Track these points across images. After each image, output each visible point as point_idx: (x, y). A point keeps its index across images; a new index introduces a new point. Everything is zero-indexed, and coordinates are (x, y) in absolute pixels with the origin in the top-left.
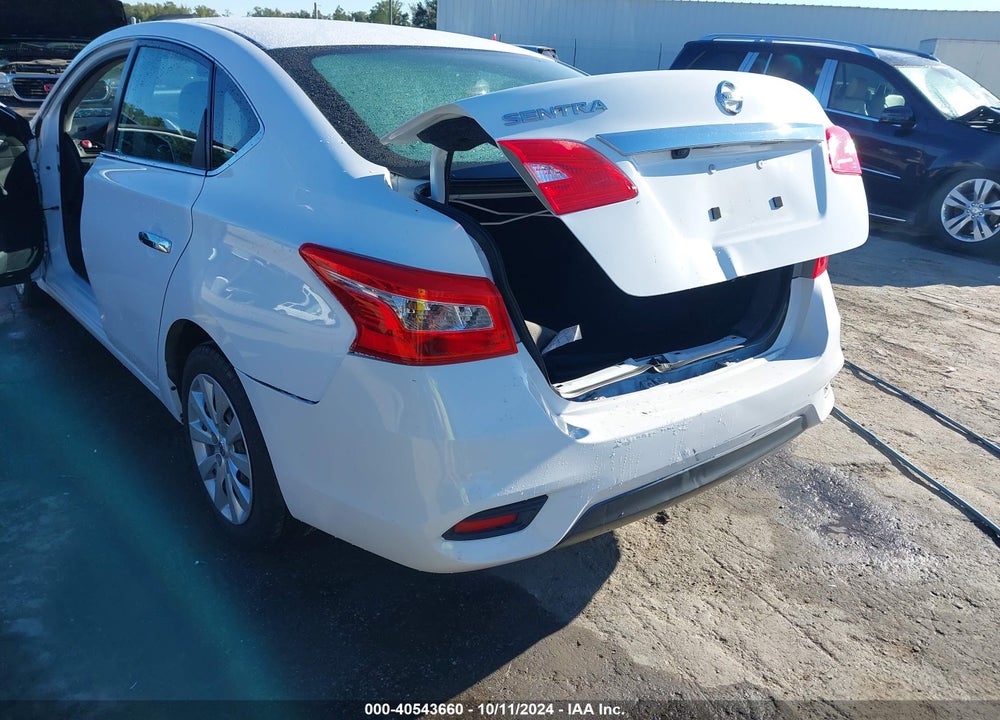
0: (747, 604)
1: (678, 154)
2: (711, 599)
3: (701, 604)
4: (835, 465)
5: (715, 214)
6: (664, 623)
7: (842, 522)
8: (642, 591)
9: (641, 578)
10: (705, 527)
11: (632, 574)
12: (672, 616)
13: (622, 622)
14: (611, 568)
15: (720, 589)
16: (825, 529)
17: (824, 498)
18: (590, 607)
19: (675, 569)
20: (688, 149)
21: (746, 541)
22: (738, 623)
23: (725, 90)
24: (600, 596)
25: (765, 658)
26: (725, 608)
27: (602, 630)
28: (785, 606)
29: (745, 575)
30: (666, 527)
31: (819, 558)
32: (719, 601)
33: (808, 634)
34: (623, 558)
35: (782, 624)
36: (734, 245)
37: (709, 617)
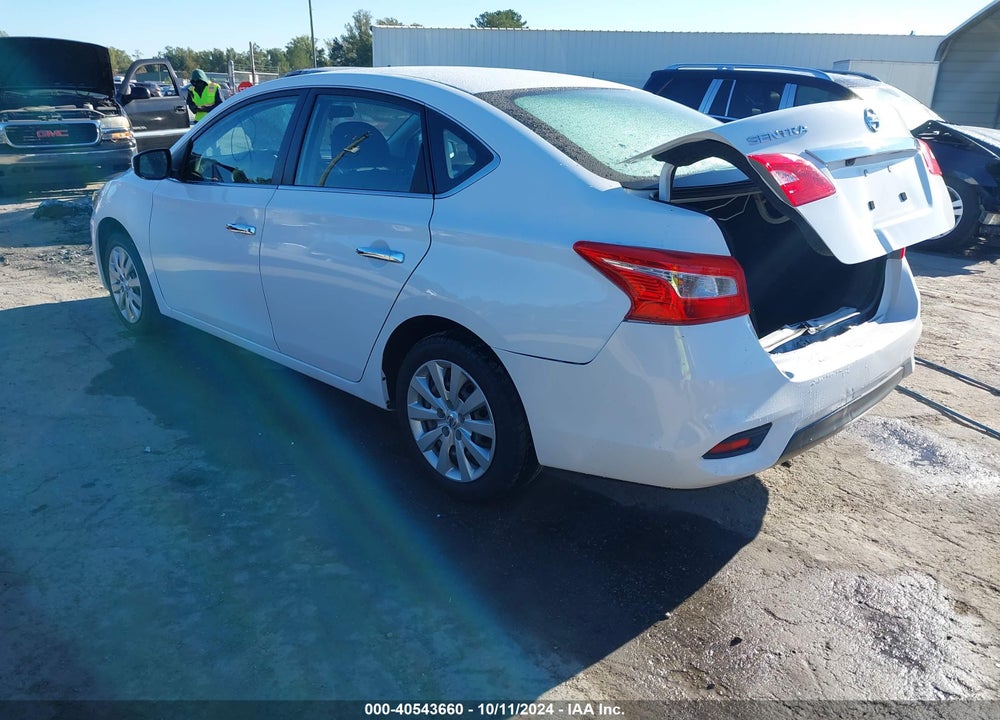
0: (880, 517)
1: (849, 162)
2: (851, 515)
3: (846, 519)
4: (899, 418)
5: (871, 206)
6: (824, 532)
7: (924, 457)
8: (797, 514)
9: (791, 506)
10: (822, 468)
11: (783, 503)
12: (829, 528)
13: (793, 534)
14: (766, 501)
15: (855, 508)
16: (914, 464)
17: (902, 441)
18: (764, 526)
19: (813, 498)
20: (854, 159)
21: (858, 475)
22: (880, 529)
23: (869, 114)
24: (767, 519)
25: (912, 550)
26: (865, 520)
27: (780, 540)
28: (908, 516)
29: (868, 497)
30: (791, 469)
31: (917, 482)
32: (858, 516)
33: (935, 533)
34: (771, 492)
35: (914, 528)
36: (885, 228)
37: (856, 527)
